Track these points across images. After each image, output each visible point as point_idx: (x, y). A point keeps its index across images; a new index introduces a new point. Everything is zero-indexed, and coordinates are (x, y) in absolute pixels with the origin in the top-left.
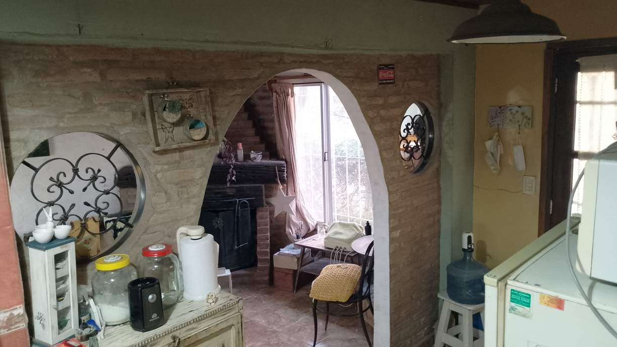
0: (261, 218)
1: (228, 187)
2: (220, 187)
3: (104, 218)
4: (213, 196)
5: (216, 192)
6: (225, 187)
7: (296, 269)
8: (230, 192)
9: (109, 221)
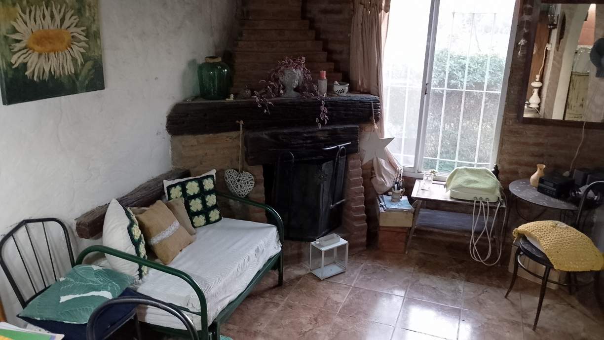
0: (354, 167)
1: (320, 130)
2: (310, 130)
3: (164, 181)
4: (302, 142)
5: (306, 137)
6: (316, 129)
7: (411, 226)
8: (322, 136)
9: (175, 186)
